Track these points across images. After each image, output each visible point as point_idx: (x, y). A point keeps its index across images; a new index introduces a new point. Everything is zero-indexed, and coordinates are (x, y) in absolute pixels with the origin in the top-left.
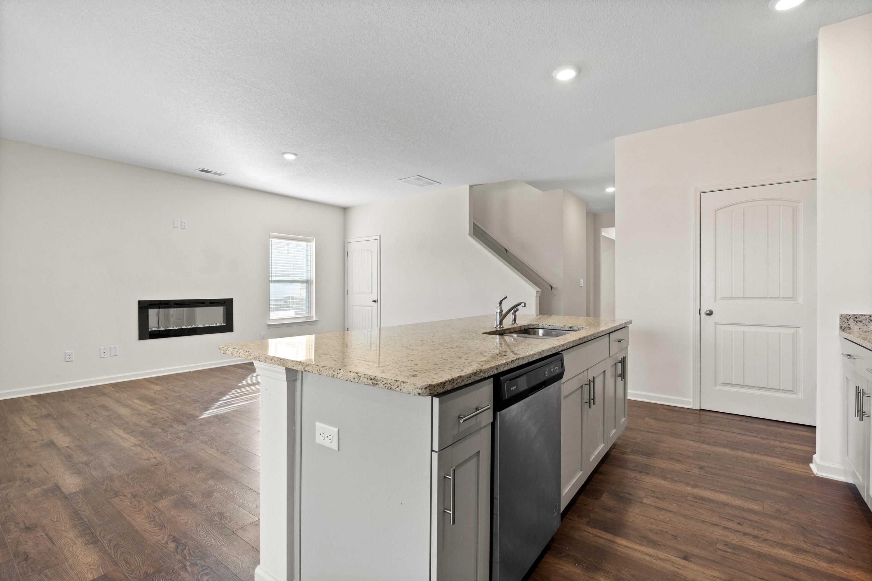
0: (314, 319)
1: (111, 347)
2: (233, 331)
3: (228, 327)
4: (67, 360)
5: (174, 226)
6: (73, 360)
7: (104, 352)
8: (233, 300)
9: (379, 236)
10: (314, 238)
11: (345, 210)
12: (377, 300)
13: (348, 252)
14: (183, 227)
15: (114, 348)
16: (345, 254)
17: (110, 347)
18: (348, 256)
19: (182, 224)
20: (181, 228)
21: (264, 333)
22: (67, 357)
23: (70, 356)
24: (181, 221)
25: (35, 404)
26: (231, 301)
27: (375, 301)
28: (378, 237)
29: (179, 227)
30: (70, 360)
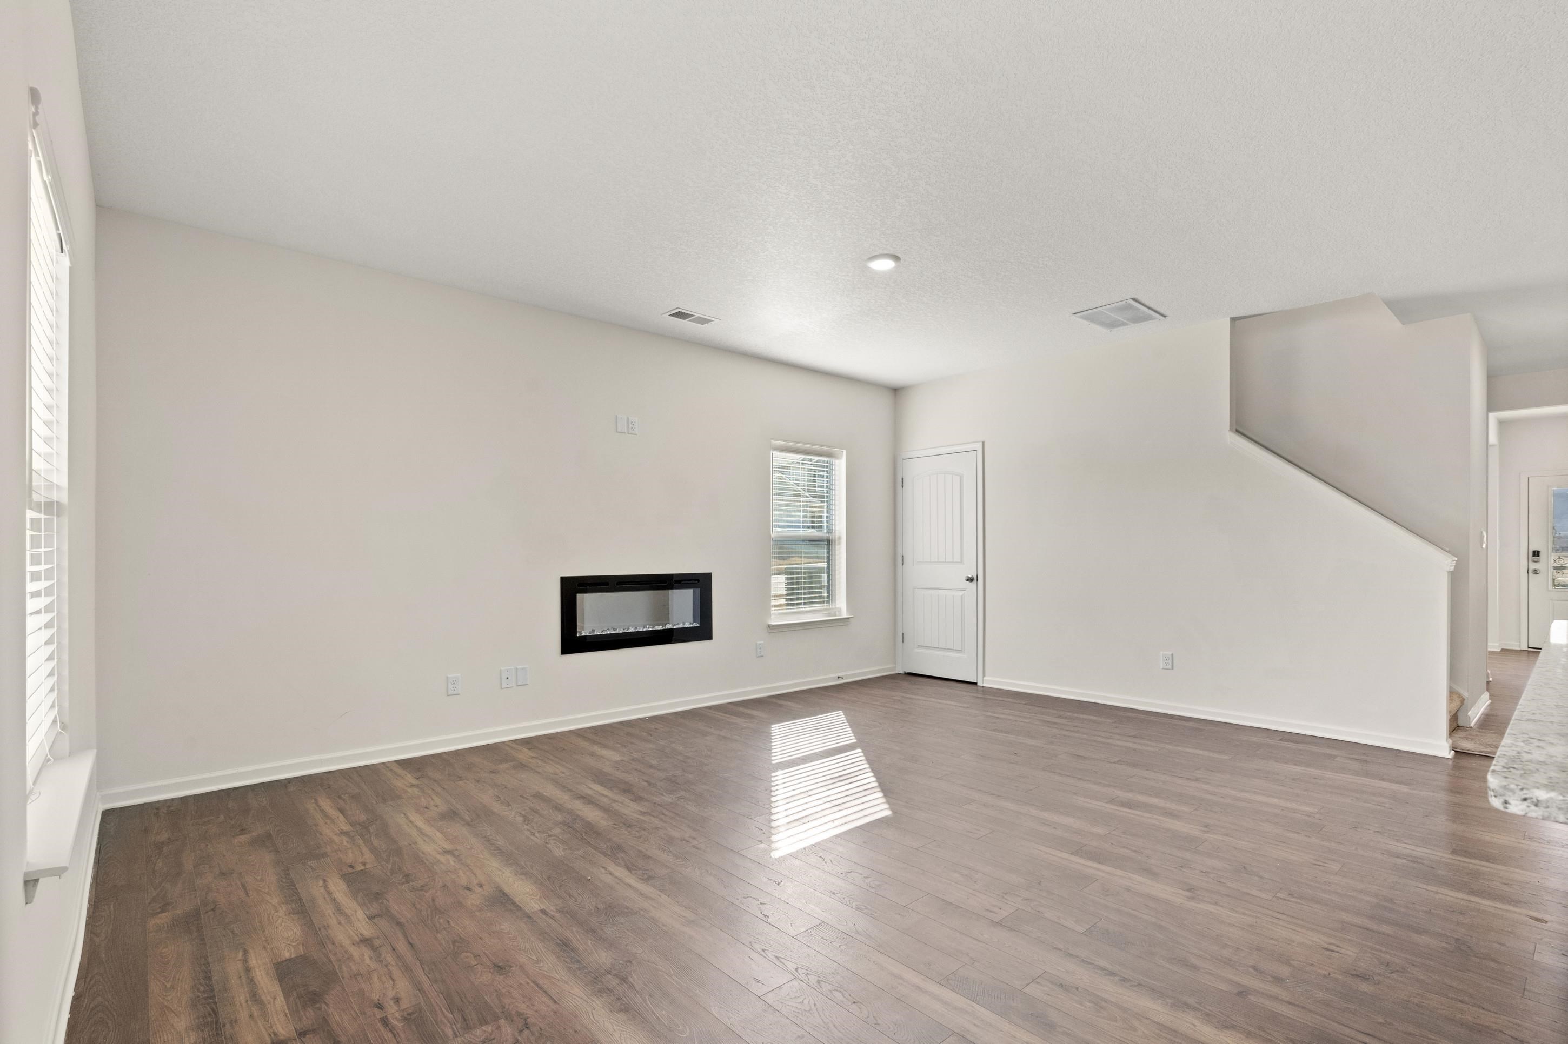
0: (845, 615)
1: (518, 667)
2: (712, 639)
3: (702, 631)
4: (450, 692)
5: (616, 430)
6: (460, 693)
7: (508, 678)
8: (711, 575)
9: (981, 443)
10: (845, 452)
11: (896, 392)
12: (975, 578)
13: (903, 479)
14: (631, 431)
15: (523, 669)
16: (897, 483)
17: (517, 669)
18: (903, 487)
19: (631, 426)
20: (629, 434)
21: (762, 642)
22: (451, 686)
23: (455, 686)
24: (628, 419)
25: (414, 782)
26: (708, 577)
27: (970, 580)
28: (979, 446)
29: (626, 431)
30: (454, 692)
